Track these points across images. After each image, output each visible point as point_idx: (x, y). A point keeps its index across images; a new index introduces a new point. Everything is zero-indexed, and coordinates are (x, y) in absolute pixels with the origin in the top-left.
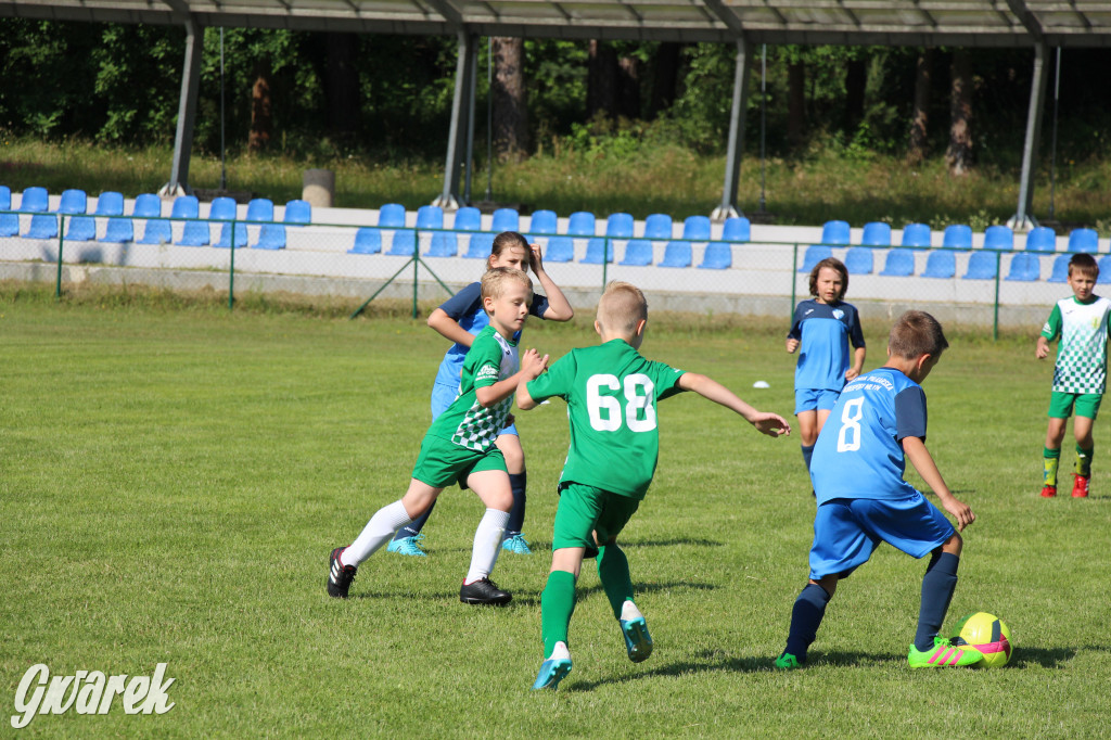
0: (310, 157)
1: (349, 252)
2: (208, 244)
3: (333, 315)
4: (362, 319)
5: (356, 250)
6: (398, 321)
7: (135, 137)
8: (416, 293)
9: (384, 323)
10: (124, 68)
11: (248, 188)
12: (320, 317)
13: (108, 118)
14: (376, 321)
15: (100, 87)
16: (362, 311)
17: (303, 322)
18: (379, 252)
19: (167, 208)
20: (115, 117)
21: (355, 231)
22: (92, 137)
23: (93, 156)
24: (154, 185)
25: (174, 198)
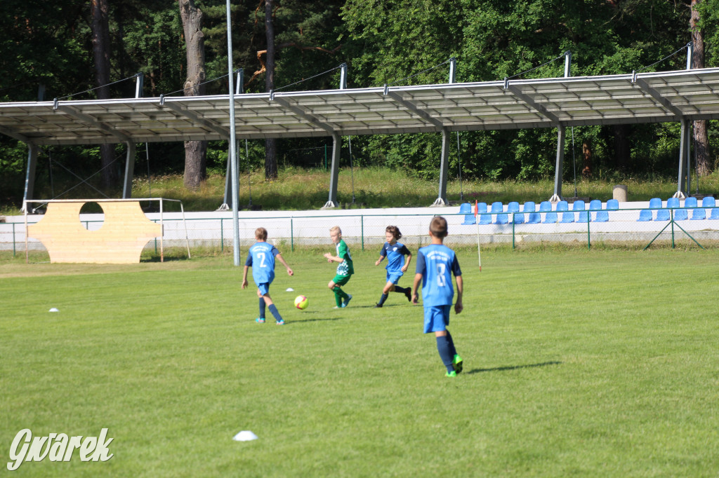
0: (612, 180)
1: (638, 221)
2: (574, 221)
3: (636, 249)
4: (649, 250)
5: (640, 220)
6: (666, 250)
7: (533, 177)
8: (673, 237)
9: (660, 251)
10: (528, 147)
11: (587, 195)
12: (630, 250)
13: (521, 169)
14: (655, 251)
15: (517, 157)
16: (648, 247)
17: (622, 253)
18: (651, 220)
19: (554, 207)
20: (524, 169)
21: (640, 211)
22: (515, 179)
23: (517, 187)
24: (546, 197)
25: (557, 202)
